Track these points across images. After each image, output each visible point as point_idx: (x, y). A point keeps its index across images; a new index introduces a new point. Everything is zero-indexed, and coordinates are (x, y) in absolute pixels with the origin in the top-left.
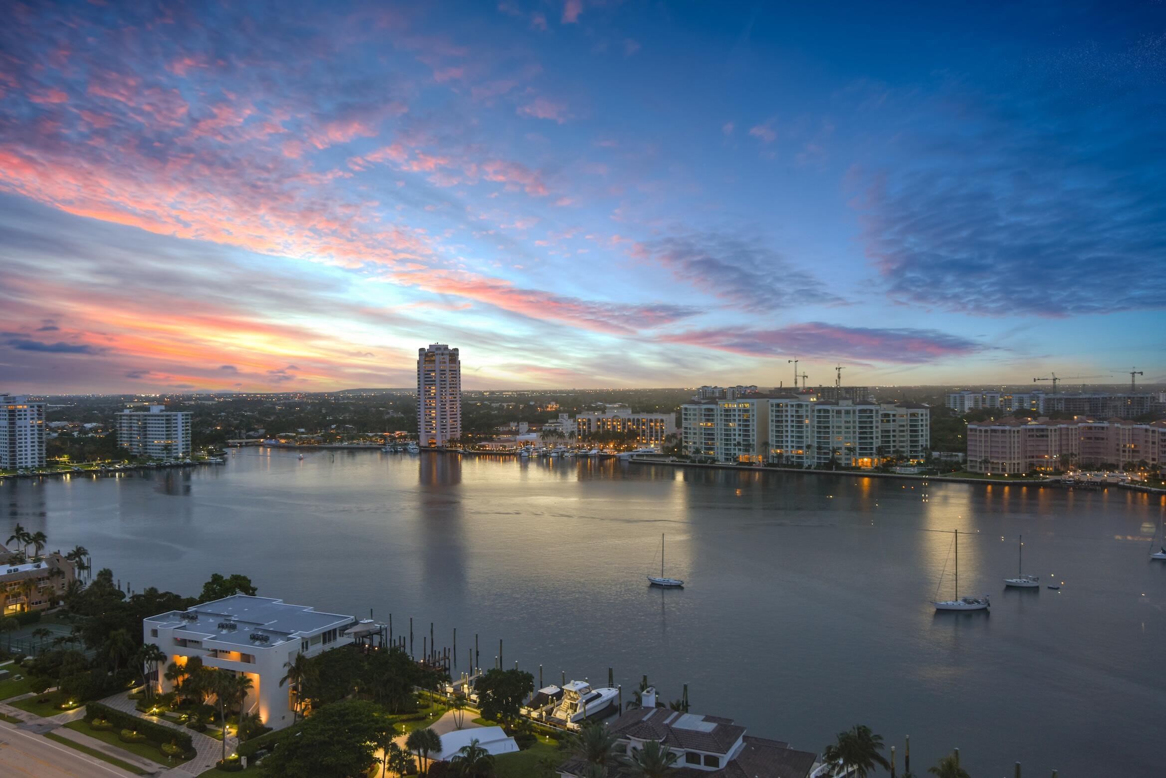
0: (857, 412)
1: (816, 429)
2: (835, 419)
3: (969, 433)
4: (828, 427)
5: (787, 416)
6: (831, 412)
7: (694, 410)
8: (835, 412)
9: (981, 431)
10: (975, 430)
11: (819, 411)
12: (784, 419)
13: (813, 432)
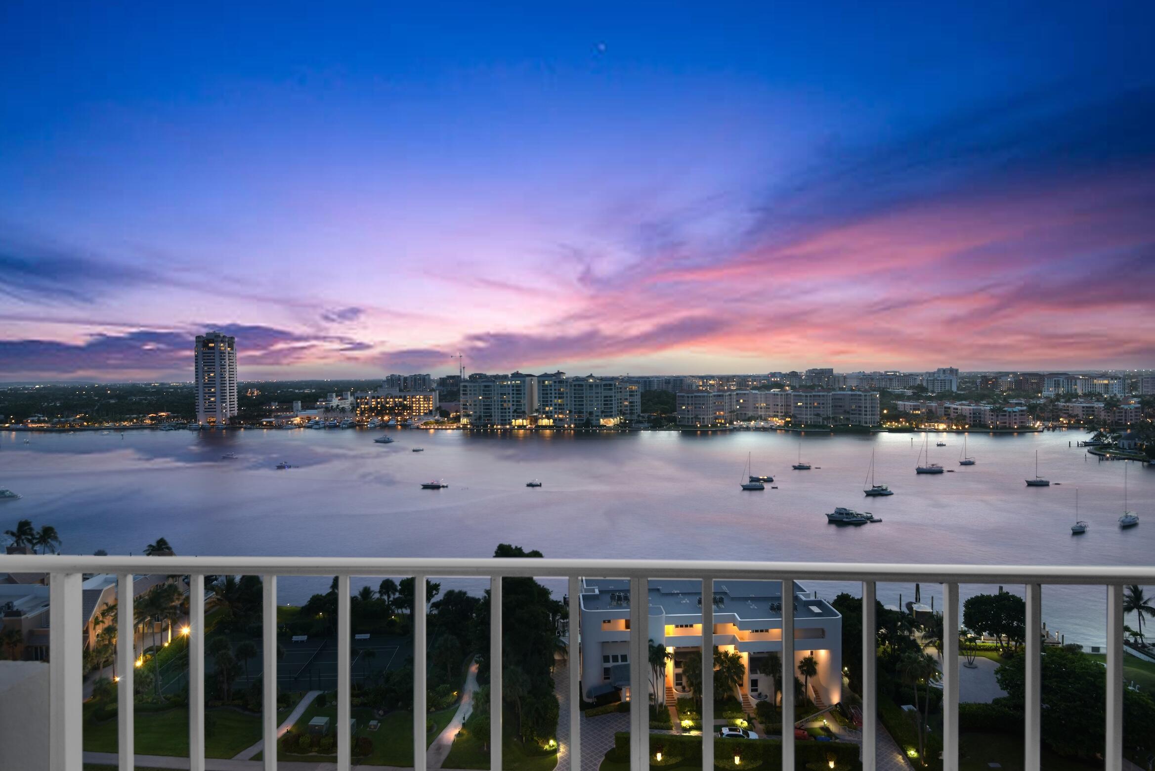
0: (603, 386)
1: (573, 399)
2: (588, 391)
3: (677, 398)
4: (582, 397)
5: (551, 390)
6: (584, 386)
7: (474, 386)
8: (588, 386)
9: (688, 397)
10: (683, 397)
11: (575, 385)
12: (549, 392)
13: (571, 401)
